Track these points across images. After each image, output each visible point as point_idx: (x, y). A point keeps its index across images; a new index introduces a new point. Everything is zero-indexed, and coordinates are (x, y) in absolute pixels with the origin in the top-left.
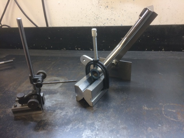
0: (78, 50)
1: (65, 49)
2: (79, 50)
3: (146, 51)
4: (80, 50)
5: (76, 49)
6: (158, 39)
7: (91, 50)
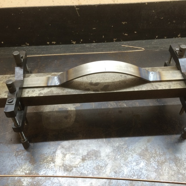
1: (28, 44)
4: (56, 44)
5: (48, 43)
7: (74, 43)
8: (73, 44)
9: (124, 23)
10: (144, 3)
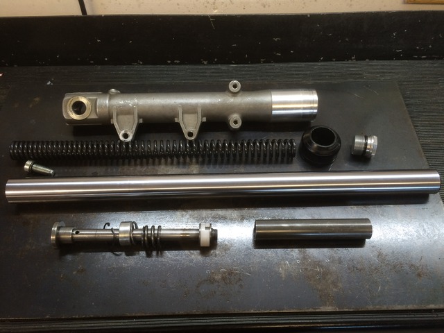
0: (173, 63)
1: (141, 63)
2: (176, 64)
3: (322, 61)
4: (179, 64)
5: (169, 62)
6: (347, 40)
7: (205, 63)
8: (203, 64)
9: (276, 40)
10: (306, 15)
